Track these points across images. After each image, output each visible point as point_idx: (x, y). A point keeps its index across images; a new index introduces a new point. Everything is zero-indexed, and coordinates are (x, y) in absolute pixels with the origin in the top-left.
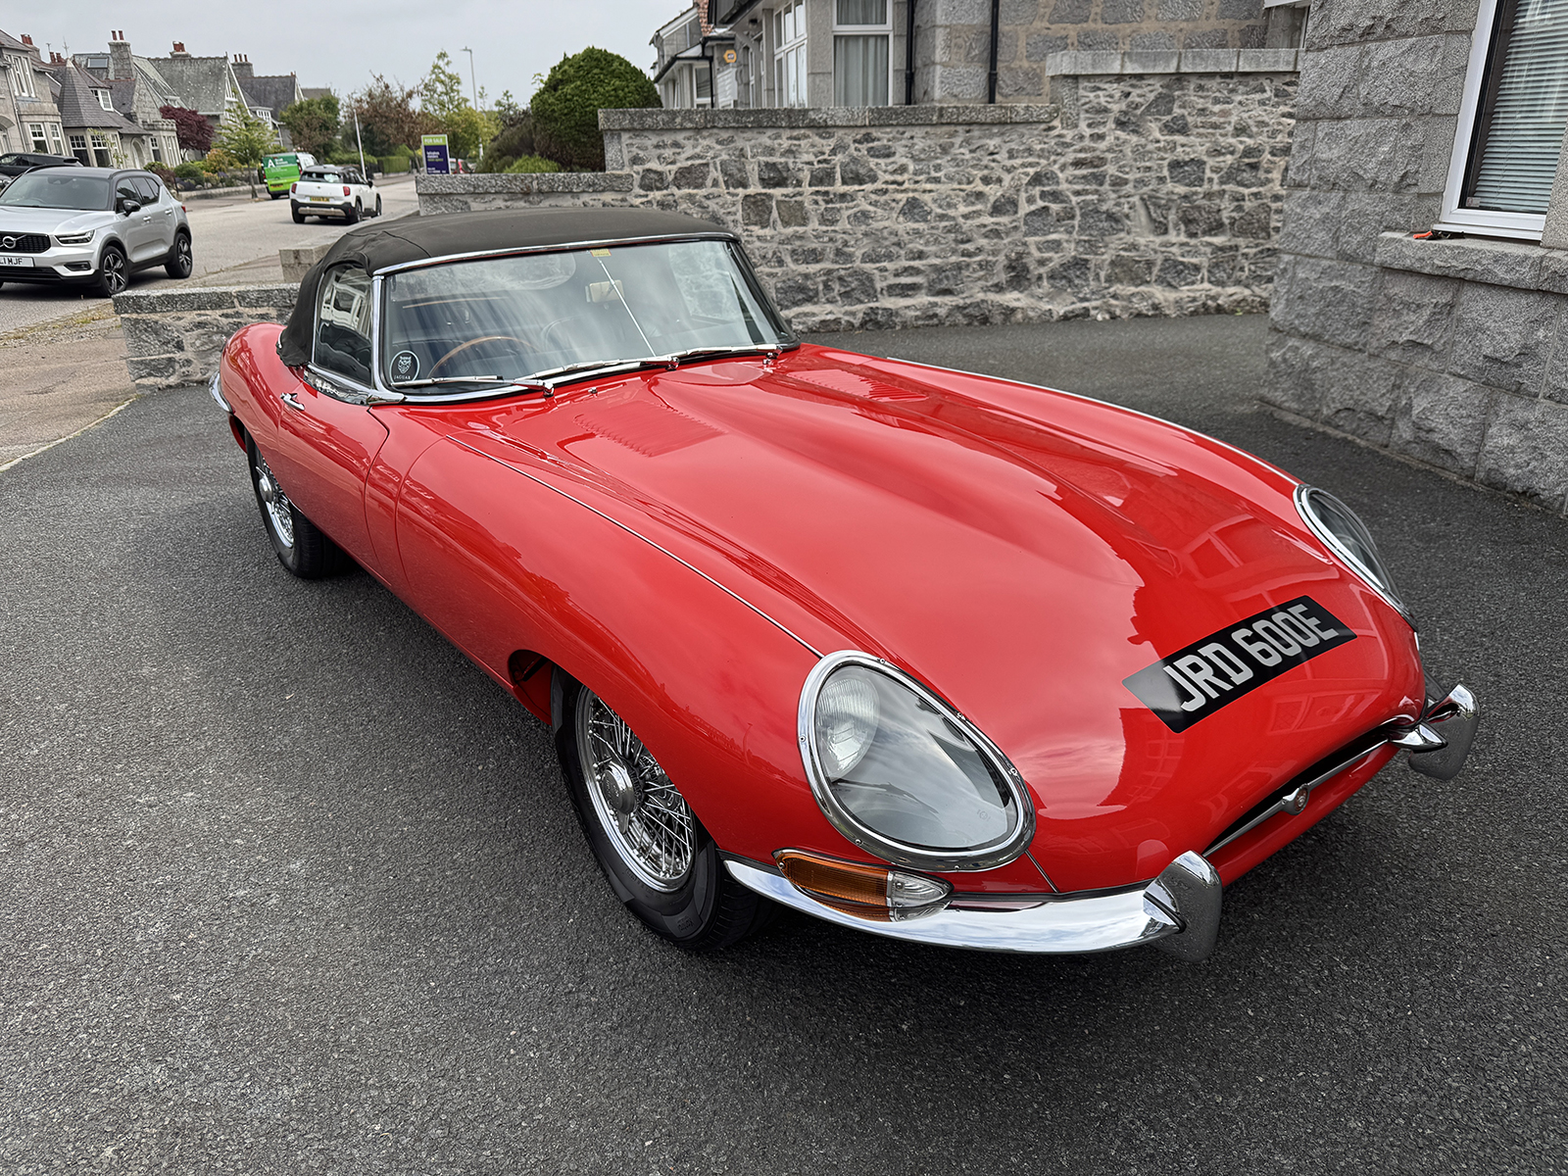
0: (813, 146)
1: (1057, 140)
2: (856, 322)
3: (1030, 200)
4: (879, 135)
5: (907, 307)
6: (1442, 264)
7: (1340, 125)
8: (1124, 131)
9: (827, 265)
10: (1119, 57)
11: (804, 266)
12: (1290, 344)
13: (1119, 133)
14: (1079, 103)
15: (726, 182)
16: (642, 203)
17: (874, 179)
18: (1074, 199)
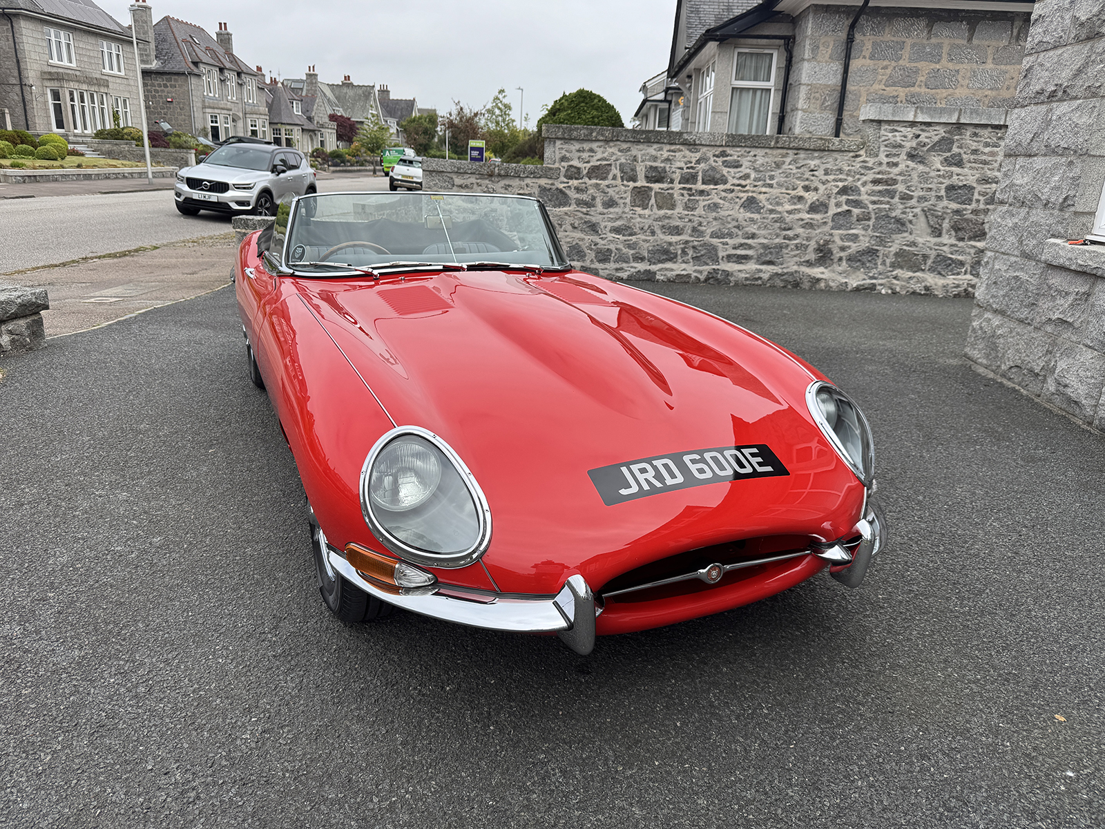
0: (684, 157)
1: (861, 164)
2: (702, 277)
3: (838, 205)
4: (732, 152)
5: (740, 271)
6: (1082, 263)
7: (1030, 160)
8: (913, 162)
9: (685, 237)
10: (913, 109)
11: (670, 237)
12: (985, 316)
13: (909, 163)
14: (881, 140)
15: (622, 177)
16: (564, 187)
17: (725, 182)
18: (871, 206)
